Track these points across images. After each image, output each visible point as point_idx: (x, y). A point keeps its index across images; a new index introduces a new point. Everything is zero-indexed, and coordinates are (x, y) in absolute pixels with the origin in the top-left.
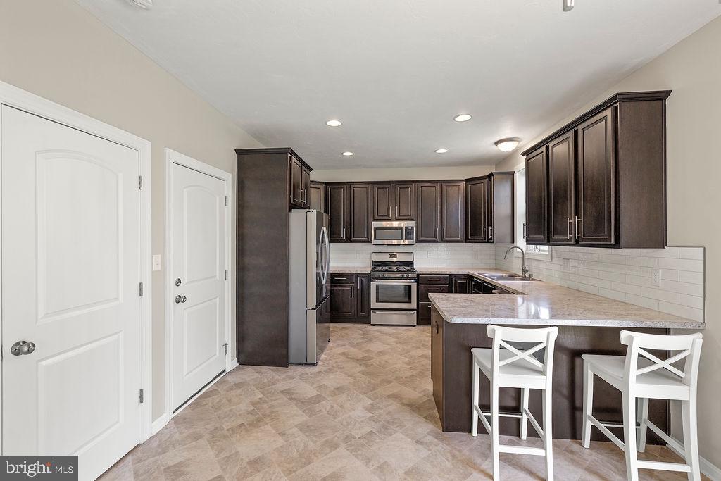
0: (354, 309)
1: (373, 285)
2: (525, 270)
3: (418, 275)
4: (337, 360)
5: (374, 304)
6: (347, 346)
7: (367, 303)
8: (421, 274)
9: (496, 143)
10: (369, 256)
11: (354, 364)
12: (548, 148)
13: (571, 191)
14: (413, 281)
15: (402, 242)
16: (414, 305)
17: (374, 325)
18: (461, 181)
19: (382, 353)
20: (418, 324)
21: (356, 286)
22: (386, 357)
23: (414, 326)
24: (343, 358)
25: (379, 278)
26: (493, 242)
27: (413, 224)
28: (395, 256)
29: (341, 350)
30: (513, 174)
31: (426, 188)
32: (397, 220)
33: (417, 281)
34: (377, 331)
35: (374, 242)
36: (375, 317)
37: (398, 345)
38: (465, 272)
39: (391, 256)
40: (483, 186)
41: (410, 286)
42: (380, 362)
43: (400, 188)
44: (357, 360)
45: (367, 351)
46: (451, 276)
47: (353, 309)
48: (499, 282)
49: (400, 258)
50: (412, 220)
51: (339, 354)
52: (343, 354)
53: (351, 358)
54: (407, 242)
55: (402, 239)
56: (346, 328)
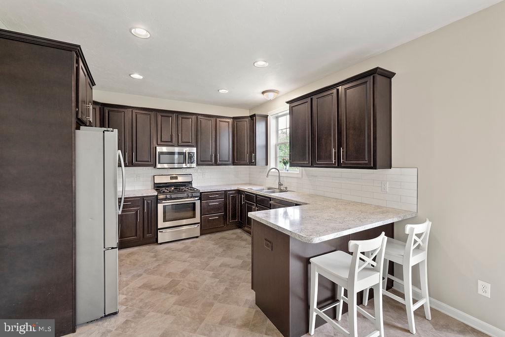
0: (140, 233)
1: (160, 207)
2: (280, 185)
3: (201, 193)
4: (142, 297)
5: (161, 224)
6: (145, 275)
7: (153, 224)
8: (203, 193)
9: (263, 93)
10: (150, 179)
11: (163, 295)
12: (311, 99)
13: (334, 130)
14: (197, 199)
15: (184, 165)
16: (197, 219)
17: (161, 244)
18: (230, 118)
19: (185, 272)
20: (202, 234)
21: (141, 209)
22: (192, 276)
23: (197, 237)
24: (148, 292)
25: (166, 199)
26: (255, 165)
27: (194, 150)
28: (176, 178)
29: (139, 282)
30: (266, 117)
31: (204, 121)
32: (179, 146)
33: (200, 199)
34: (167, 249)
35: (159, 166)
36: (162, 237)
37: (195, 260)
38: (235, 188)
39: (172, 178)
40: (246, 124)
41: (194, 204)
42: (189, 284)
43: (182, 118)
44: (164, 289)
45: (169, 275)
46: (226, 191)
47: (138, 233)
48: (273, 194)
49: (180, 179)
50: (192, 146)
51: (140, 287)
52: (145, 286)
53: (156, 289)
54: (188, 165)
55: (184, 162)
56: (132, 254)
